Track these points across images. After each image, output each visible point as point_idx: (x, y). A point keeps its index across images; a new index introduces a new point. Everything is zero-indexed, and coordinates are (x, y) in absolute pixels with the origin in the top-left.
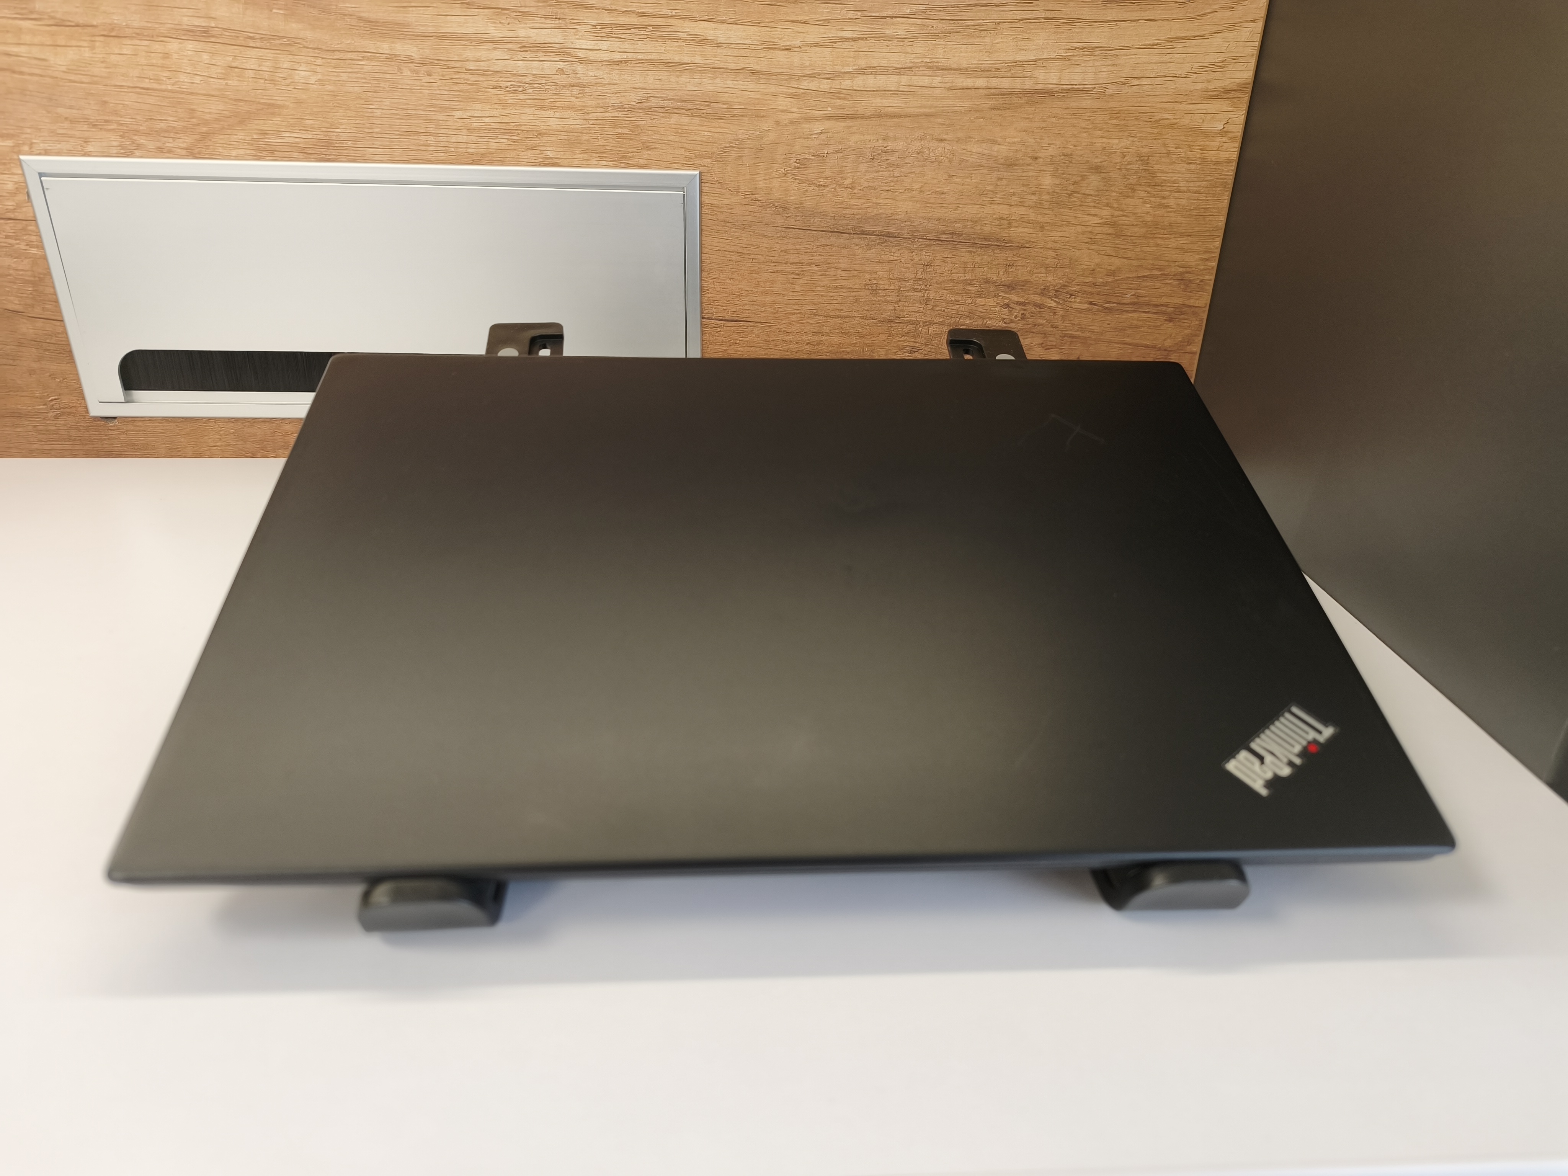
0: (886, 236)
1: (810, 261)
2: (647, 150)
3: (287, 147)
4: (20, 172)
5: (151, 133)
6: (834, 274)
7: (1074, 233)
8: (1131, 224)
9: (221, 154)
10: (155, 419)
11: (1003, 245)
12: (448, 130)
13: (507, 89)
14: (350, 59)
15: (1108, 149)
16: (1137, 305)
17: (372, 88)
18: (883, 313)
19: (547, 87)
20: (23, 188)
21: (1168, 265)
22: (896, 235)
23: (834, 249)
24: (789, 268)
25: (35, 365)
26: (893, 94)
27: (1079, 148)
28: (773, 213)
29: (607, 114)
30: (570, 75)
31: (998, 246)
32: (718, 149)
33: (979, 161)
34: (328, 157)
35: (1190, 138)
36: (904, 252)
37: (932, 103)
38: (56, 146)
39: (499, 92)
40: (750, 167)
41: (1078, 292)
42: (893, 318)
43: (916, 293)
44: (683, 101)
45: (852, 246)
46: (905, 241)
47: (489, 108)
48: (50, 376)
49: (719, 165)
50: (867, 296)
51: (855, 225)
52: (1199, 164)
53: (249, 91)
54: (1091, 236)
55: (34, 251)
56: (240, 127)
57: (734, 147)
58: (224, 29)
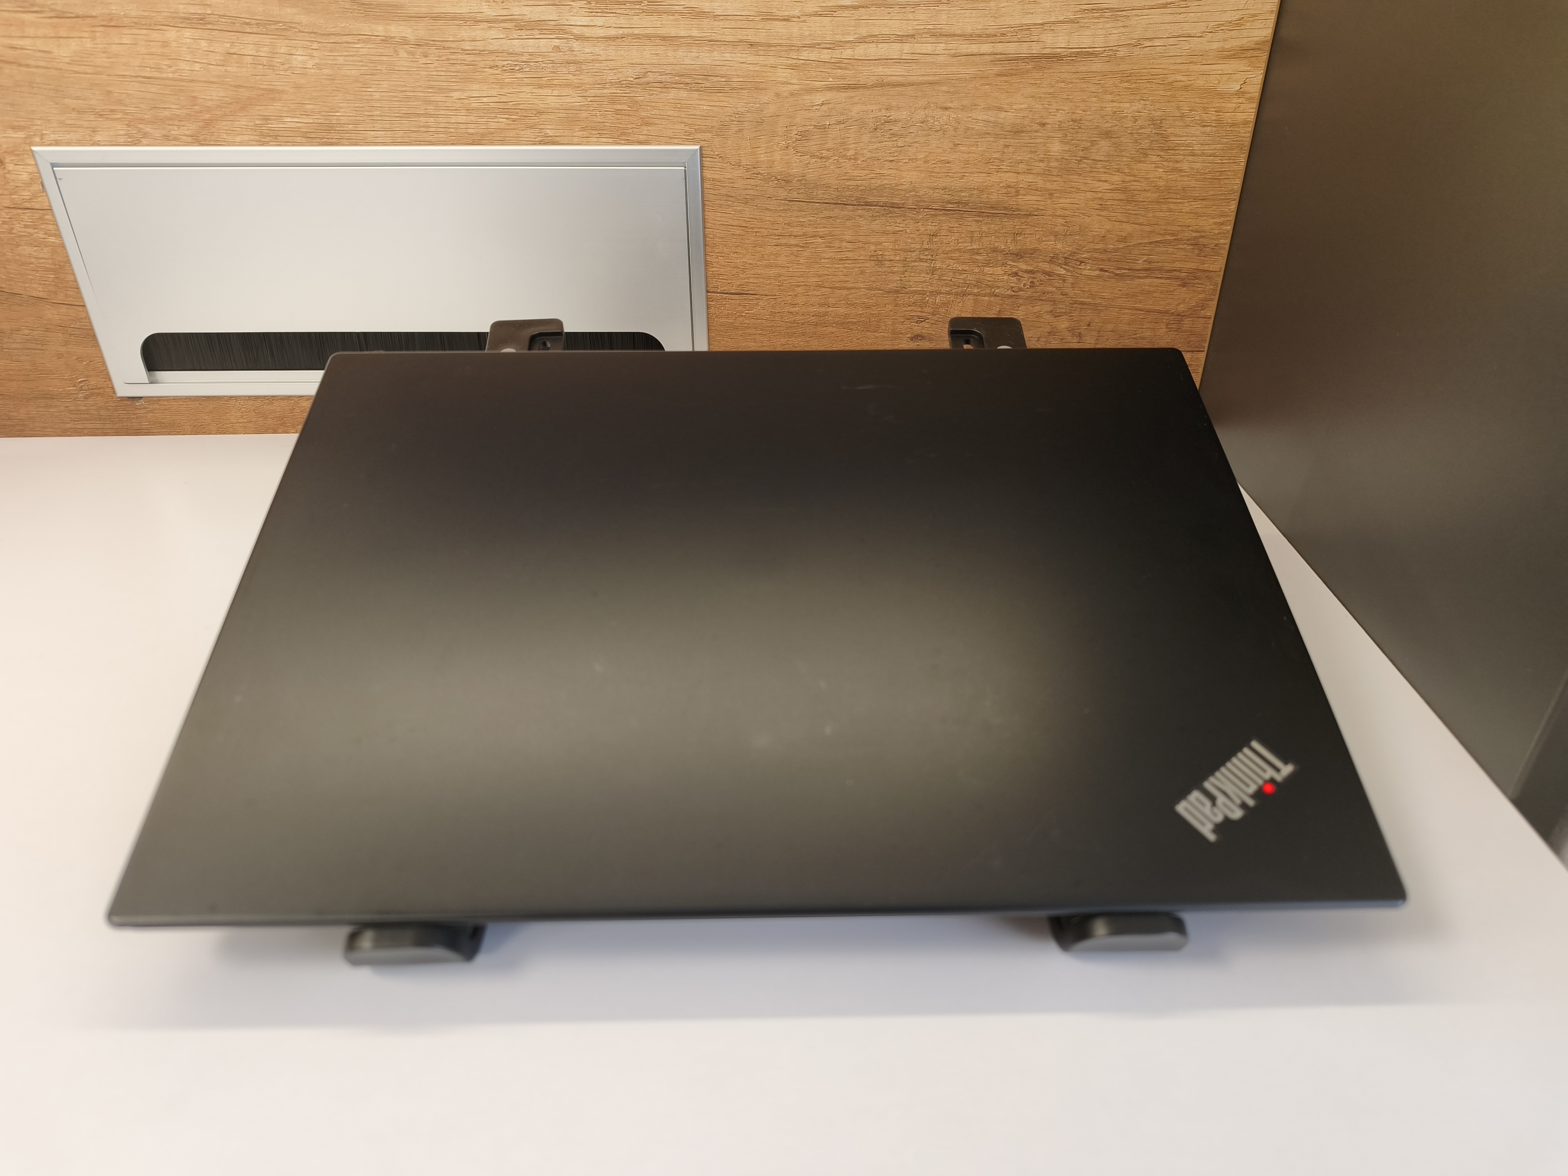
0: (891, 207)
1: (814, 233)
2: (647, 126)
3: (289, 132)
4: (33, 163)
5: (156, 121)
6: (839, 246)
7: (1084, 200)
8: (1143, 189)
9: (226, 140)
10: (179, 398)
11: (1010, 213)
12: (447, 111)
13: (504, 68)
14: (346, 43)
15: (1119, 114)
16: (1149, 271)
17: (369, 71)
18: (889, 284)
19: (544, 65)
20: (37, 178)
21: (1181, 230)
22: (901, 206)
23: (838, 221)
24: (793, 241)
25: (62, 349)
26: (895, 62)
27: (1088, 113)
28: (776, 186)
29: (605, 91)
30: (566, 53)
31: (1006, 214)
32: (718, 123)
33: (985, 129)
34: (330, 140)
35: (1205, 100)
36: (909, 222)
37: (936, 70)
38: (66, 136)
39: (496, 72)
40: (751, 141)
41: (1088, 259)
42: (899, 289)
43: (922, 264)
44: (681, 75)
45: (856, 217)
46: (910, 211)
47: (487, 88)
48: (77, 359)
49: (719, 139)
50: (872, 267)
51: (858, 196)
52: (1214, 127)
53: (248, 77)
54: (1101, 203)
55: (52, 239)
56: (241, 113)
57: (734, 121)
58: (220, 16)
